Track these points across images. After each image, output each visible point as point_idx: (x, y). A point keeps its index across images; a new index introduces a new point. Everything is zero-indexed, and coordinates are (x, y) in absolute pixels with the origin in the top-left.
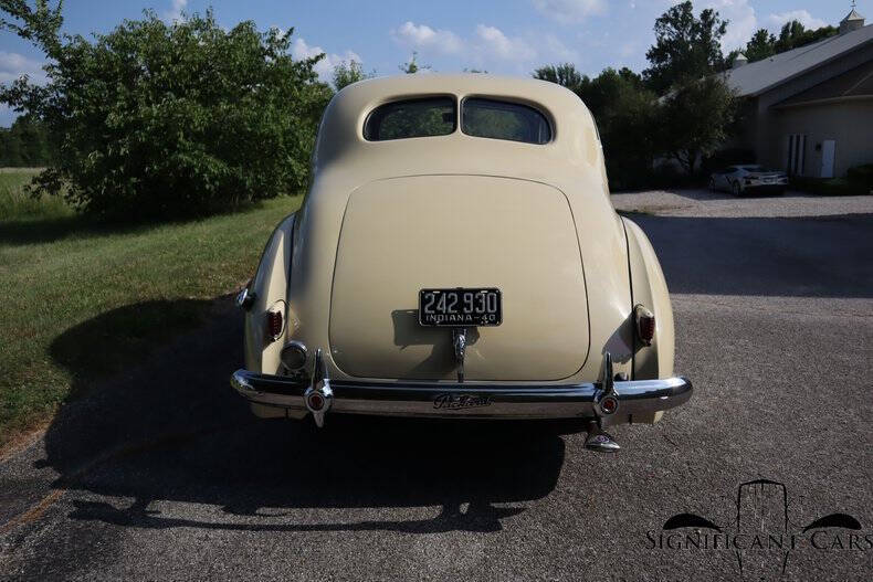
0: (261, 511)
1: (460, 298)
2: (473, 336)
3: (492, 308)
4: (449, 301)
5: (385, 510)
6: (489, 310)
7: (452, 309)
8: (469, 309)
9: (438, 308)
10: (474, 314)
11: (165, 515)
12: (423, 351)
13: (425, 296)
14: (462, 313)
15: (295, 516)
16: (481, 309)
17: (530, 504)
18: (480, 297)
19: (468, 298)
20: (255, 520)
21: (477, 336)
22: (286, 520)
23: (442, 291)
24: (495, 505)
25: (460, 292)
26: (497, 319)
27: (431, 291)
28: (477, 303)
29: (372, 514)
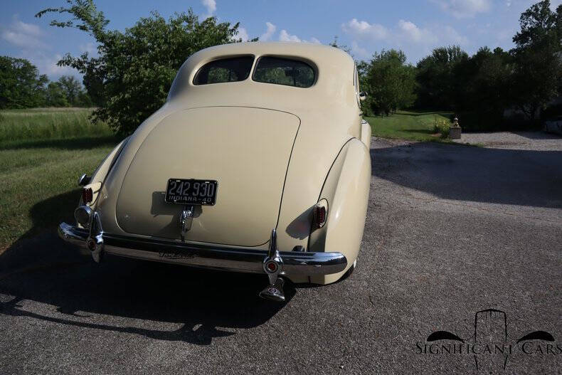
0: (77, 313)
1: (192, 186)
2: (197, 211)
3: (210, 194)
4: (185, 187)
5: (147, 322)
6: (208, 195)
7: (186, 192)
8: (196, 193)
9: (177, 191)
10: (198, 197)
11: (24, 309)
12: (167, 219)
13: (172, 183)
14: (191, 195)
15: (96, 318)
16: (203, 194)
17: (240, 331)
18: (204, 186)
19: (197, 186)
20: (70, 318)
21: (201, 211)
22: (87, 320)
23: (182, 180)
24: (217, 328)
25: (192, 181)
26: (212, 201)
27: (174, 180)
28: (201, 190)
29: (139, 323)
